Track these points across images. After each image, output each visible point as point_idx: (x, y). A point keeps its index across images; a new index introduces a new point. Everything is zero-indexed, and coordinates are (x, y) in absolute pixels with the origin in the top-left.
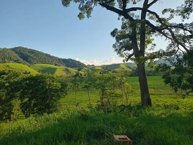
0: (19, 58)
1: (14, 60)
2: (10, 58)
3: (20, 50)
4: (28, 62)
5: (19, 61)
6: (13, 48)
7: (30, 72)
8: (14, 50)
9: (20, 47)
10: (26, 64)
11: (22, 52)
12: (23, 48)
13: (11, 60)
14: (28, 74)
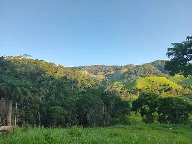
0: (158, 71)
1: (153, 74)
2: (150, 71)
3: (158, 63)
4: (166, 74)
5: (158, 74)
6: (152, 63)
7: (168, 85)
8: (153, 63)
9: (158, 61)
10: (165, 76)
11: (160, 65)
12: (161, 61)
13: (151, 73)
14: (167, 87)
